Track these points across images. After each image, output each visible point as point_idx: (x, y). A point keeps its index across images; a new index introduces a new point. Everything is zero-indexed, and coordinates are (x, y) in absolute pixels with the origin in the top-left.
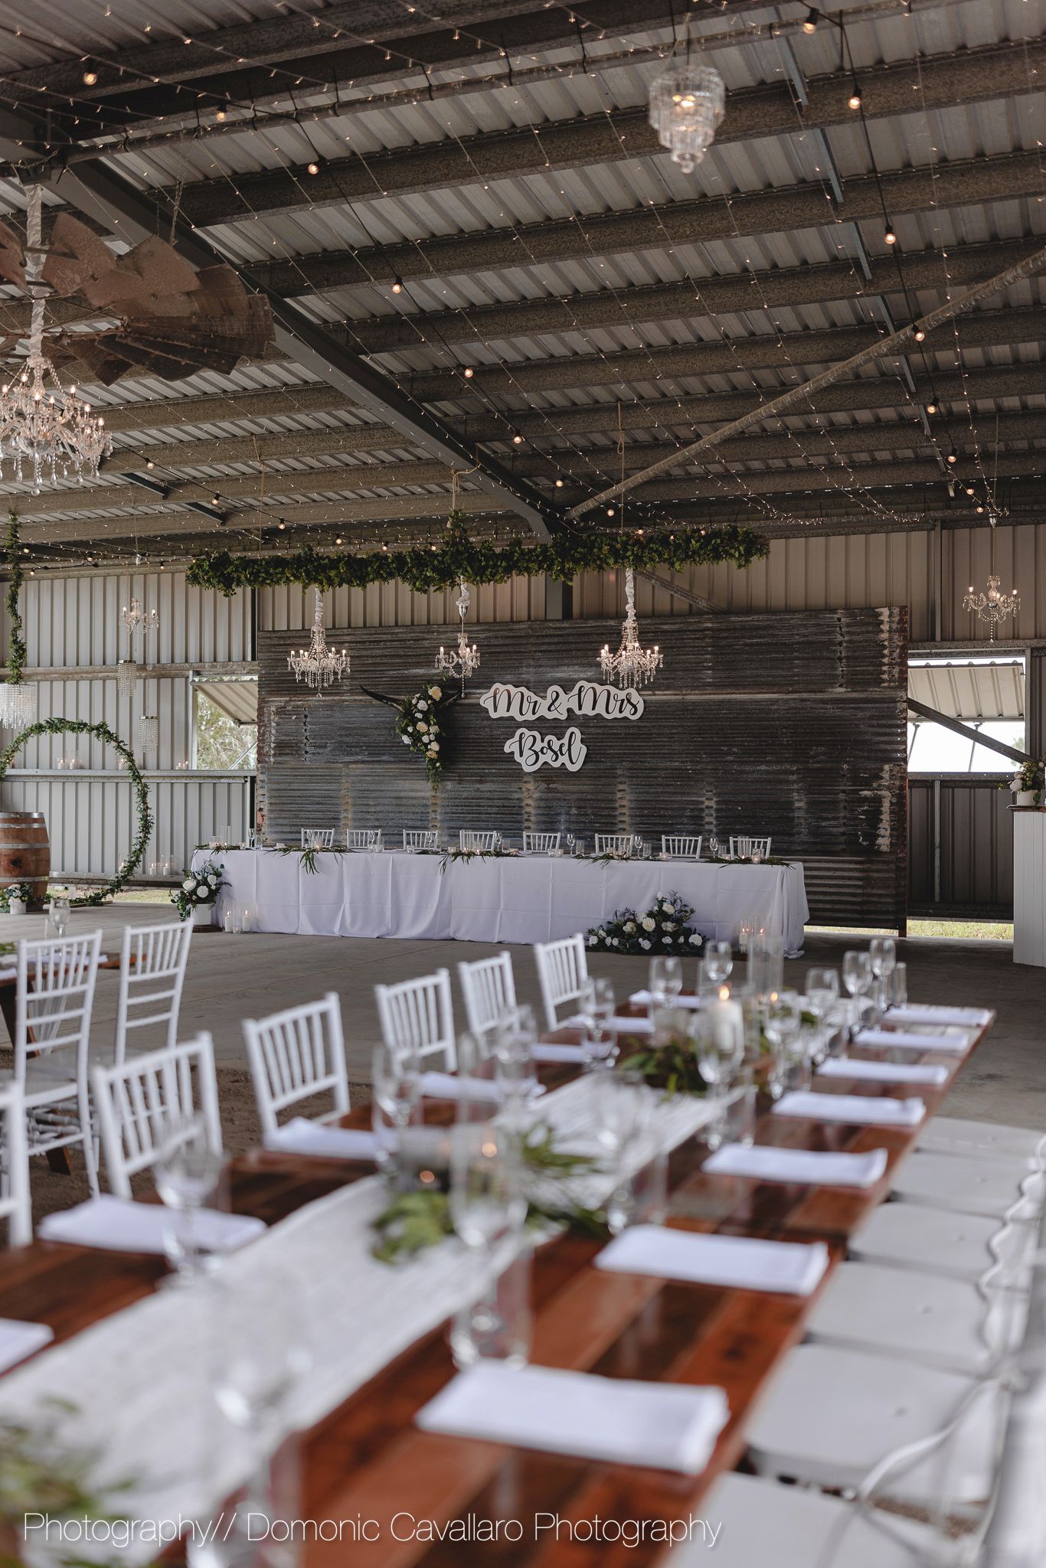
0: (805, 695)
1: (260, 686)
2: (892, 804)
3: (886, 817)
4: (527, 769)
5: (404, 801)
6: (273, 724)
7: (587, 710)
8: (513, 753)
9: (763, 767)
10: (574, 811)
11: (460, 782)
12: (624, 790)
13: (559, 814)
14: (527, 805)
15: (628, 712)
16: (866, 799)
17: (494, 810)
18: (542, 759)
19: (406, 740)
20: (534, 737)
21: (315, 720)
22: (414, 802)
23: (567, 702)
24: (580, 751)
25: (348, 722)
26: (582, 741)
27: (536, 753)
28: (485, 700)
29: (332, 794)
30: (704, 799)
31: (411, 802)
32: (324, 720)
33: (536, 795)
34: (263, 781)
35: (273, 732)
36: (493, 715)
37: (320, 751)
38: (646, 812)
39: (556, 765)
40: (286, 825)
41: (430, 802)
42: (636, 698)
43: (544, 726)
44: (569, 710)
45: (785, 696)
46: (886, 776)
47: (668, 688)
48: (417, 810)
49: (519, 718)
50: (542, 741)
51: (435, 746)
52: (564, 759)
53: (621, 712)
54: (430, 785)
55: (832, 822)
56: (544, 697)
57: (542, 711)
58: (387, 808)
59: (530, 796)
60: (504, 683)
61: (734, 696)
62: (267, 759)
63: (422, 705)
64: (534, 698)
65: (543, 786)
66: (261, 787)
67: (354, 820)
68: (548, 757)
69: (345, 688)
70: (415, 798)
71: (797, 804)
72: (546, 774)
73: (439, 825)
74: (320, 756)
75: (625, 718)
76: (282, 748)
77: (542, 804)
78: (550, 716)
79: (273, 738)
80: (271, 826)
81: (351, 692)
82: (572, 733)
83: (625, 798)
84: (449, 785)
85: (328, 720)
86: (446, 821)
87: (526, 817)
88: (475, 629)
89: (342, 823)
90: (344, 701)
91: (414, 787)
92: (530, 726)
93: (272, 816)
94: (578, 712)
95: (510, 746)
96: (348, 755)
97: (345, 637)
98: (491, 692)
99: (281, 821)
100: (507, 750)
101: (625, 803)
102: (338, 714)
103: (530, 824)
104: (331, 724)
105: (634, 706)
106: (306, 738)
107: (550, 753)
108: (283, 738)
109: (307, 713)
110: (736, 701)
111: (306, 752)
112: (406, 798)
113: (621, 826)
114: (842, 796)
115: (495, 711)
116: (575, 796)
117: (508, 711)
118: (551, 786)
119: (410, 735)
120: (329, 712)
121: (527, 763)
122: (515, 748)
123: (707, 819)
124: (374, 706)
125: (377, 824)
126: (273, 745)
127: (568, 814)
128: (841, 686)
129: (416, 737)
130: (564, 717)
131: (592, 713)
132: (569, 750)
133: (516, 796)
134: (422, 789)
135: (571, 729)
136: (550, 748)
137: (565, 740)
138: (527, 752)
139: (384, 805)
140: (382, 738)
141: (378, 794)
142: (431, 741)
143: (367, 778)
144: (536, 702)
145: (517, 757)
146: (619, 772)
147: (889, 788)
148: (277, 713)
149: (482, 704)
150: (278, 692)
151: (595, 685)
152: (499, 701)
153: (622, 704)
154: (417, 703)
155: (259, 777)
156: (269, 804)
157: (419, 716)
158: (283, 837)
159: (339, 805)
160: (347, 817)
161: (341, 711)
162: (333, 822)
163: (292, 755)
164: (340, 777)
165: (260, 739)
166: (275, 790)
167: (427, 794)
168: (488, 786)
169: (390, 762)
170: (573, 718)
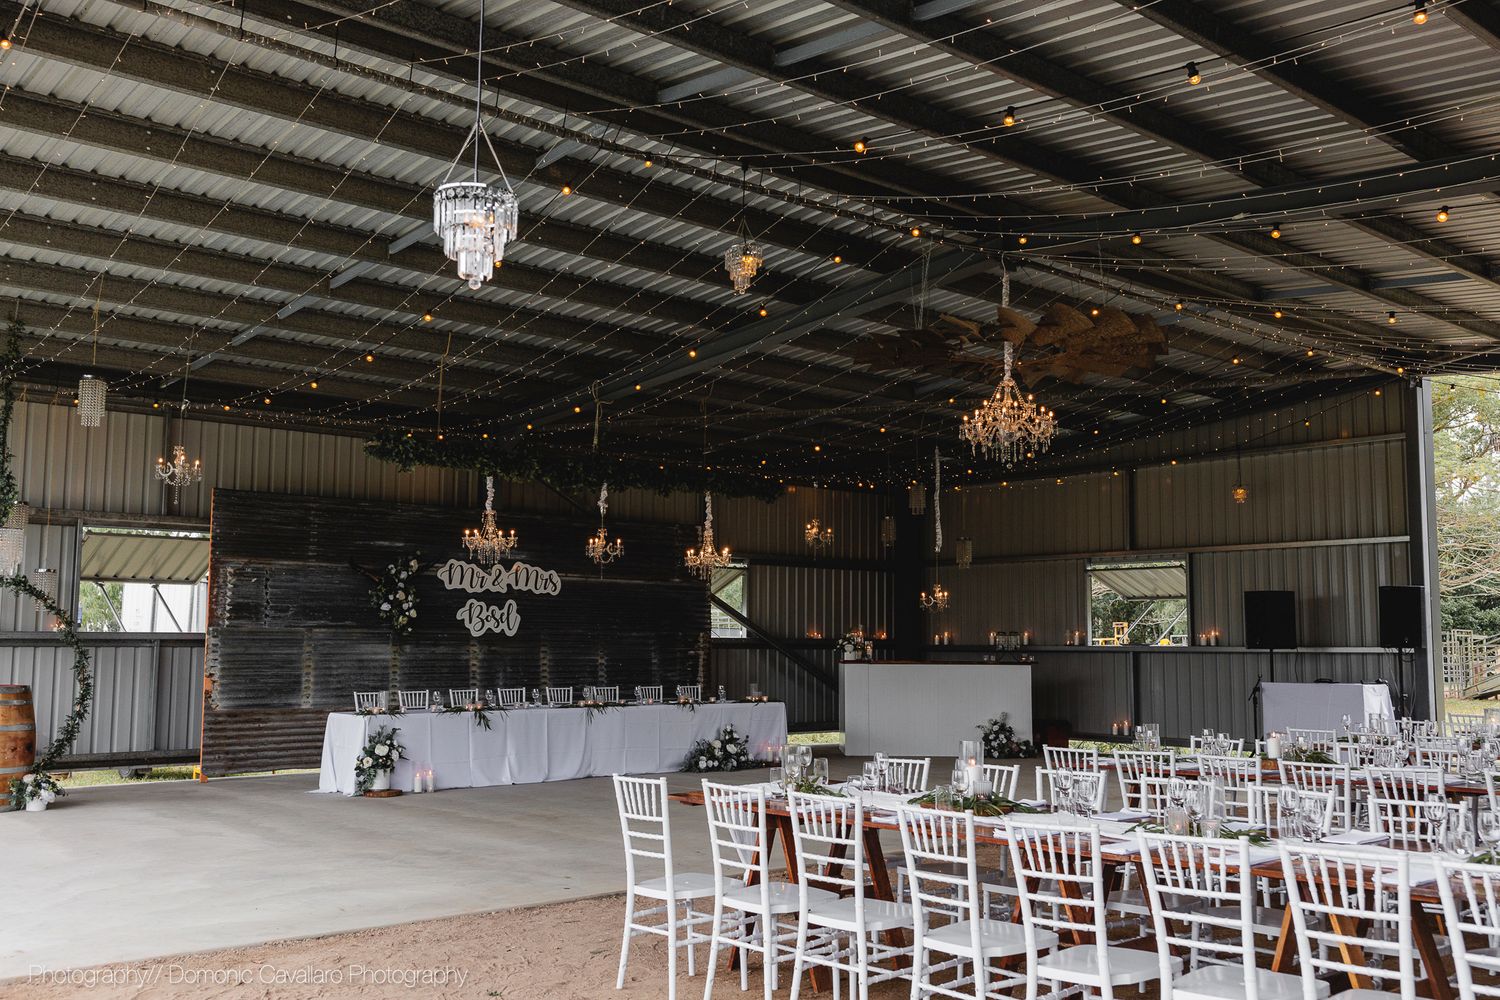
0: (659, 583)
1: (213, 545)
2: (704, 660)
3: (701, 669)
4: (475, 634)
5: (366, 664)
6: (230, 586)
7: (522, 586)
8: (463, 620)
9: (634, 634)
10: (509, 670)
11: (418, 645)
12: (546, 652)
13: (499, 672)
14: (474, 665)
15: (550, 589)
16: (692, 657)
17: (446, 670)
18: (488, 625)
19: (385, 607)
20: (481, 607)
21: (277, 584)
22: (376, 664)
23: (507, 578)
24: (515, 619)
25: (312, 588)
26: (518, 612)
27: (482, 621)
28: (442, 574)
29: (294, 658)
30: (598, 658)
31: (372, 664)
32: (286, 584)
33: (480, 657)
34: (215, 645)
35: (229, 593)
36: (449, 587)
37: (282, 615)
38: (560, 669)
39: (497, 631)
40: (241, 692)
41: (390, 664)
42: (556, 579)
43: (491, 599)
44: (509, 586)
45: (650, 583)
46: (701, 640)
47: (576, 572)
48: (378, 672)
49: (470, 590)
50: (488, 610)
51: (413, 613)
52: (503, 626)
53: (545, 589)
54: (389, 648)
55: (674, 674)
56: (490, 574)
57: (488, 585)
58: (347, 671)
59: (475, 657)
60: (458, 560)
61: (618, 581)
62: (221, 622)
63: (404, 575)
64: (482, 574)
65: (486, 648)
66: (213, 652)
67: (316, 683)
68: (491, 624)
69: (310, 554)
70: (377, 661)
71: (654, 661)
72: (490, 637)
73: (398, 685)
74: (279, 622)
75: (549, 594)
76: (239, 610)
77: (485, 664)
78: (494, 589)
79: (229, 600)
80: (222, 692)
81: (317, 558)
82: (510, 604)
83: (545, 660)
84: (408, 649)
85: (294, 584)
86: (404, 681)
87: (471, 675)
88: (433, 510)
89: (304, 686)
90: (309, 567)
91: (375, 650)
92: (477, 596)
93: (225, 681)
94: (515, 587)
95: (462, 614)
96: (310, 620)
97: (311, 505)
98: (447, 567)
99: (236, 687)
100: (459, 617)
101: (545, 662)
102: (302, 579)
103: (475, 682)
104: (295, 588)
105: (555, 585)
106: (268, 602)
107: (493, 621)
108: (241, 600)
109: (268, 576)
110: (619, 584)
111: (267, 616)
112: (367, 660)
113: (543, 680)
114: (678, 655)
115: (450, 583)
116: (509, 657)
117: (461, 583)
118: (493, 648)
119: (389, 602)
120: (292, 577)
121: (476, 630)
122: (466, 616)
123: (601, 673)
124: (339, 573)
125: (339, 686)
126: (228, 608)
127: (505, 671)
128: (678, 578)
129: (397, 604)
130: (504, 591)
131: (525, 589)
132: (508, 618)
133: (465, 657)
134: (384, 652)
135: (510, 601)
136: (493, 616)
137: (505, 610)
138: (476, 620)
139: (347, 667)
140: (346, 604)
141: (337, 658)
142: (409, 609)
143: (329, 642)
144: (483, 577)
145: (467, 626)
146: (542, 637)
147: (703, 649)
148: (233, 575)
149: (439, 575)
150: (236, 553)
151: (528, 566)
152: (453, 575)
153: (546, 582)
154: (398, 573)
155: (210, 641)
156: (222, 669)
157: (401, 585)
158: (237, 703)
159: (300, 669)
160: (309, 680)
161: (305, 576)
162: (294, 686)
163: (250, 618)
164: (302, 640)
165: (213, 601)
166: (229, 654)
167: (389, 657)
168: (441, 650)
169: (353, 627)
170: (511, 592)
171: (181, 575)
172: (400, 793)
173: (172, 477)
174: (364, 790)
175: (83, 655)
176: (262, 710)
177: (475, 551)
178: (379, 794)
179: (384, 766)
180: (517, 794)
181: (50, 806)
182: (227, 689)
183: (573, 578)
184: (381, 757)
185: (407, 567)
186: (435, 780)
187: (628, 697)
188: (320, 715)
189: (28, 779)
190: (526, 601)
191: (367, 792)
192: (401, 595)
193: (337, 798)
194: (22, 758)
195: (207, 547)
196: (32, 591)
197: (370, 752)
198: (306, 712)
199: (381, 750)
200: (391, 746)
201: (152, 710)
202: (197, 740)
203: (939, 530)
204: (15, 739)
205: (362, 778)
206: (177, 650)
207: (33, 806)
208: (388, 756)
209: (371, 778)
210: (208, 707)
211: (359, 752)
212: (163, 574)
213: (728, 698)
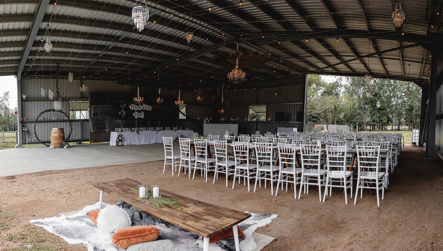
0: (170, 108)
3: (177, 124)
4: (136, 118)
6: (93, 110)
7: (144, 109)
10: (142, 124)
12: (149, 121)
13: (140, 124)
14: (136, 124)
15: (149, 110)
17: (131, 124)
18: (138, 116)
19: (120, 113)
21: (101, 109)
22: (119, 123)
23: (142, 107)
24: (143, 115)
25: (107, 110)
26: (144, 113)
28: (130, 107)
29: (105, 123)
30: (158, 122)
33: (137, 122)
36: (131, 109)
38: (152, 124)
39: (140, 117)
40: (96, 129)
42: (151, 107)
43: (139, 111)
44: (142, 109)
45: (168, 108)
46: (177, 119)
48: (119, 125)
49: (135, 110)
50: (138, 113)
52: (141, 116)
54: (121, 121)
55: (172, 125)
56: (139, 107)
58: (114, 125)
60: (133, 104)
61: (162, 107)
62: (91, 117)
63: (123, 107)
66: (91, 122)
69: (106, 104)
71: (168, 122)
74: (101, 116)
76: (94, 115)
78: (139, 110)
79: (93, 113)
80: (92, 129)
84: (124, 121)
85: (103, 110)
86: (124, 126)
88: (128, 94)
89: (106, 127)
90: (106, 106)
91: (118, 121)
92: (136, 111)
93: (93, 127)
95: (134, 114)
96: (107, 116)
98: (131, 105)
101: (149, 123)
102: (105, 109)
103: (136, 126)
106: (99, 113)
108: (95, 113)
109: (99, 108)
111: (99, 115)
112: (117, 123)
113: (149, 126)
114: (173, 122)
116: (143, 122)
118: (139, 120)
119: (121, 112)
120: (103, 108)
122: (134, 115)
123: (159, 125)
124: (111, 107)
128: (174, 106)
129: (122, 112)
133: (134, 122)
134: (120, 121)
135: (142, 112)
137: (141, 114)
138: (136, 115)
140: (113, 113)
141: (112, 122)
142: (124, 113)
143: (110, 119)
144: (137, 107)
145: (135, 116)
146: (148, 118)
148: (93, 108)
150: (93, 104)
151: (145, 105)
152: (132, 107)
153: (149, 108)
154: (122, 106)
155: (90, 120)
156: (92, 125)
157: (123, 109)
158: (96, 131)
159: (106, 124)
160: (107, 126)
161: (105, 108)
162: (105, 128)
163: (96, 116)
164: (106, 119)
165: (90, 113)
166: (93, 122)
167: (121, 122)
168: (130, 121)
169: (114, 117)
170: (143, 110)
171: (85, 109)
172: (124, 145)
173: (83, 90)
174: (117, 145)
175: (71, 123)
176: (100, 132)
177: (136, 102)
178: (120, 145)
179: (121, 141)
180: (144, 146)
181: (67, 147)
182: (93, 129)
183: (154, 107)
184: (120, 139)
185: (124, 106)
186: (129, 143)
187: (164, 129)
188: (109, 133)
189: (64, 143)
190: (145, 111)
191: (118, 145)
192: (122, 111)
193: (113, 146)
194: (63, 140)
195: (89, 104)
196: (63, 112)
197: (118, 138)
198: (107, 132)
199: (120, 138)
200: (122, 137)
201: (81, 132)
202: (89, 137)
203: (223, 98)
204: (62, 137)
205: (117, 143)
206: (85, 122)
207: (65, 147)
208: (121, 139)
209: (118, 143)
210: (90, 132)
211: (116, 138)
212: (82, 109)
213: (182, 129)
